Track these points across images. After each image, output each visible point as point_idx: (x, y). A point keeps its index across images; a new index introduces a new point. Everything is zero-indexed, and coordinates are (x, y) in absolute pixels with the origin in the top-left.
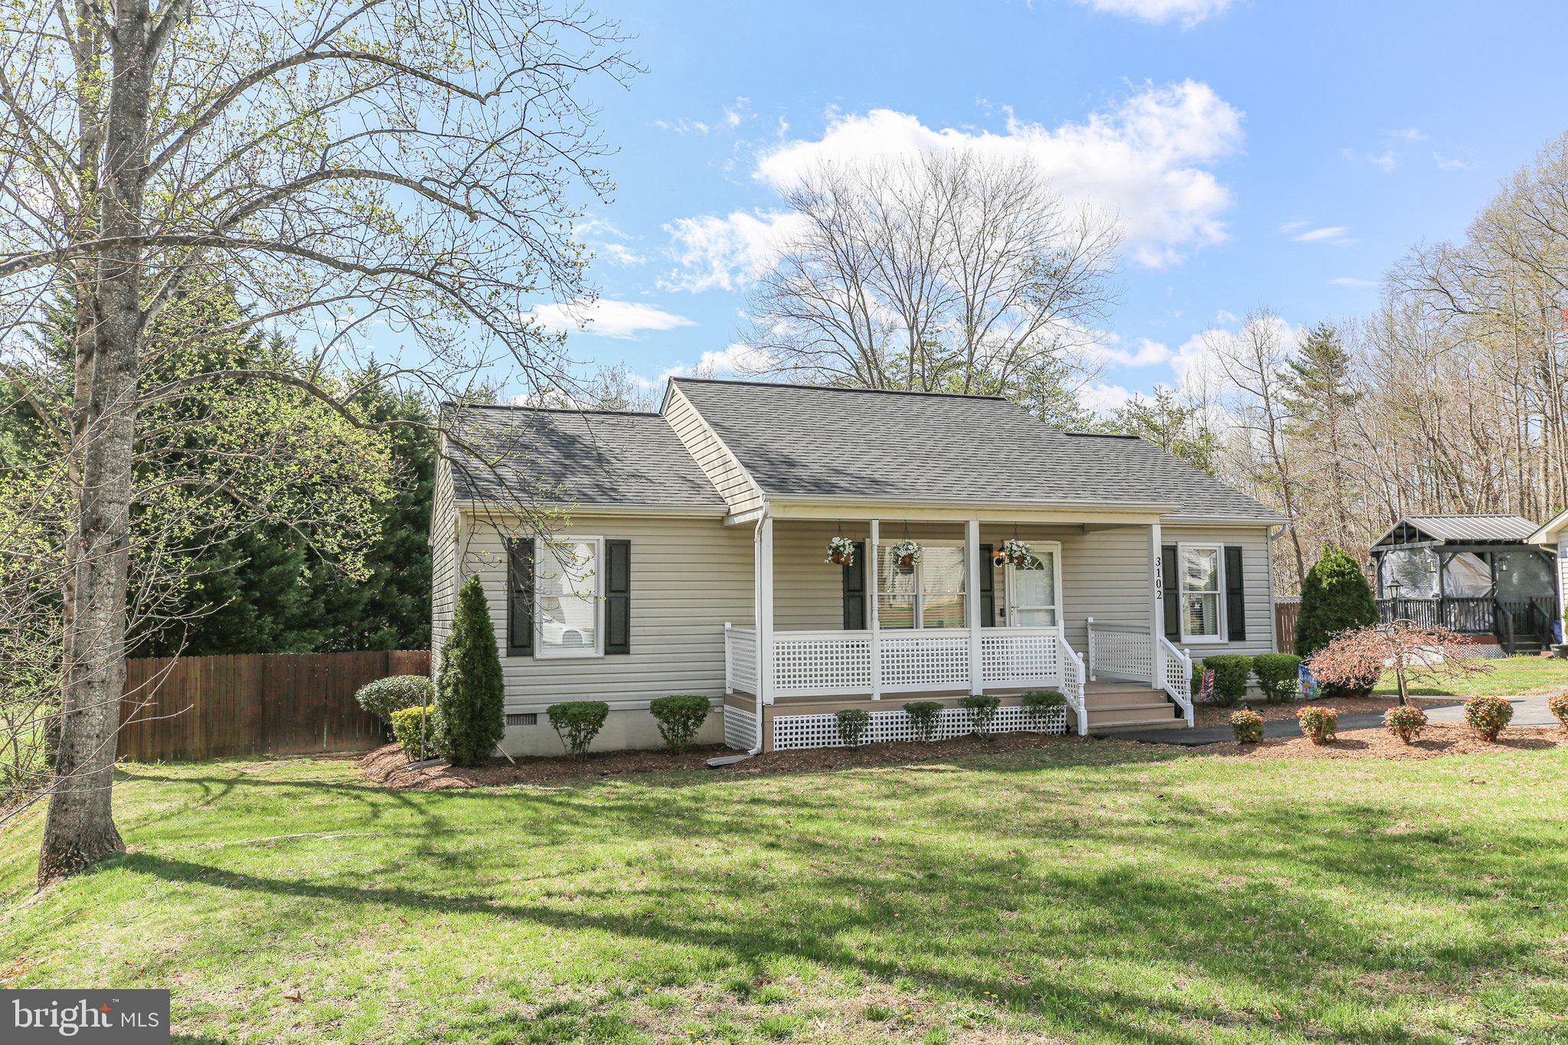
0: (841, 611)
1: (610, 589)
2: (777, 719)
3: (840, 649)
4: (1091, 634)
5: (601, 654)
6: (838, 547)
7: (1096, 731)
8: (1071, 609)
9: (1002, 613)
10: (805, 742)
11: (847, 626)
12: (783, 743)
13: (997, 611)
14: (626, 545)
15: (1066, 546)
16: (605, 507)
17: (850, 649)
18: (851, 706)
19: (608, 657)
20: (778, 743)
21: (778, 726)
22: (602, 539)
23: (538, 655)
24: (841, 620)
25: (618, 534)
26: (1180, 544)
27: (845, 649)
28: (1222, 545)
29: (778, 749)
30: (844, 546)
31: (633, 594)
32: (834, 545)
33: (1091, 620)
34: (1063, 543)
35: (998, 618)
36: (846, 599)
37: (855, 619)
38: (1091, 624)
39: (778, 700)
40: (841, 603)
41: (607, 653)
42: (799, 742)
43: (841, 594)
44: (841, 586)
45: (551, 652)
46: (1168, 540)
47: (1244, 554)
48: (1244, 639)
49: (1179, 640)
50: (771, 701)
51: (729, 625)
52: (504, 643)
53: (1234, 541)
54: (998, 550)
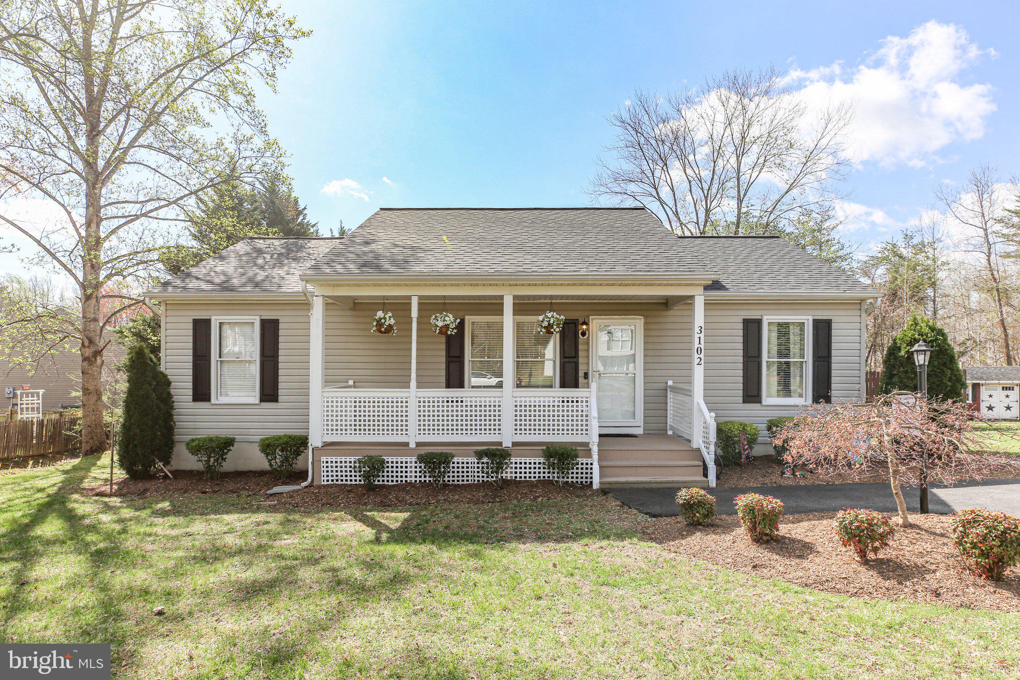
0: (443, 373)
1: (263, 354)
2: (324, 459)
3: (441, 404)
4: (670, 395)
5: (257, 401)
6: (381, 319)
7: (607, 486)
8: (650, 373)
9: (586, 376)
10: (349, 478)
11: (448, 386)
12: (330, 478)
13: (581, 374)
14: (276, 322)
15: (649, 320)
16: (259, 295)
17: (450, 404)
18: (374, 452)
19: (263, 404)
20: (326, 478)
21: (325, 465)
22: (258, 318)
23: (213, 400)
24: (443, 380)
25: (270, 315)
26: (765, 318)
27: (445, 404)
28: (811, 318)
29: (326, 483)
30: (385, 318)
31: (281, 359)
32: (377, 318)
33: (670, 383)
34: (646, 317)
35: (581, 380)
36: (448, 364)
37: (455, 379)
38: (670, 387)
39: (326, 445)
40: (444, 366)
41: (261, 401)
42: (344, 478)
43: (444, 360)
44: (444, 353)
45: (223, 400)
46: (753, 314)
47: (834, 326)
48: (830, 403)
49: (760, 402)
50: (320, 445)
51: (351, 383)
52: (190, 392)
53: (823, 315)
54: (585, 323)
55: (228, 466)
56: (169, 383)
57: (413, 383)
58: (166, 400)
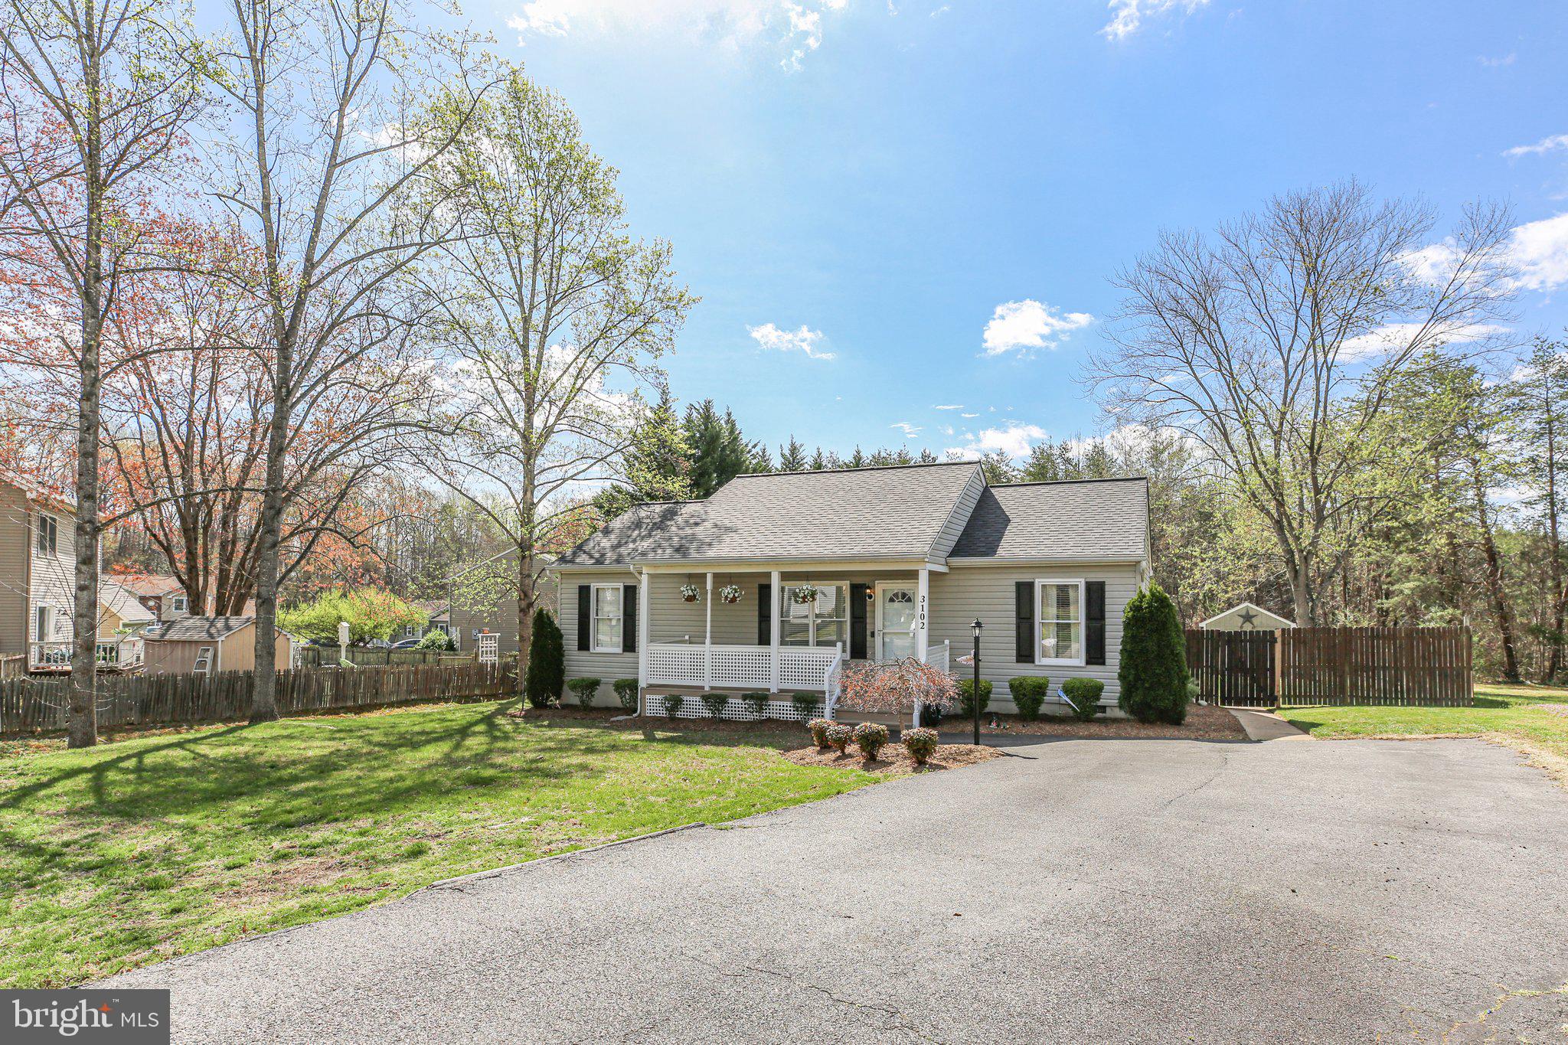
0: (757, 631)
1: (625, 614)
2: (648, 696)
5: (621, 651)
9: (872, 634)
10: (660, 711)
11: (760, 643)
12: (651, 711)
13: (868, 633)
14: (634, 588)
16: (621, 567)
18: (675, 692)
19: (624, 653)
20: (648, 711)
21: (648, 701)
22: (621, 585)
23: (591, 650)
25: (630, 582)
26: (1037, 581)
28: (1083, 581)
29: (648, 714)
33: (947, 642)
35: (869, 638)
36: (760, 622)
37: (764, 639)
39: (651, 686)
40: (757, 625)
41: (624, 650)
42: (658, 711)
43: (757, 619)
44: (757, 613)
45: (599, 650)
46: (1025, 578)
47: (1107, 588)
48: (1103, 663)
49: (1033, 662)
50: (645, 686)
51: (687, 637)
52: (576, 643)
53: (1096, 577)
54: (869, 588)
55: (595, 702)
56: (561, 636)
57: (708, 640)
58: (559, 650)
